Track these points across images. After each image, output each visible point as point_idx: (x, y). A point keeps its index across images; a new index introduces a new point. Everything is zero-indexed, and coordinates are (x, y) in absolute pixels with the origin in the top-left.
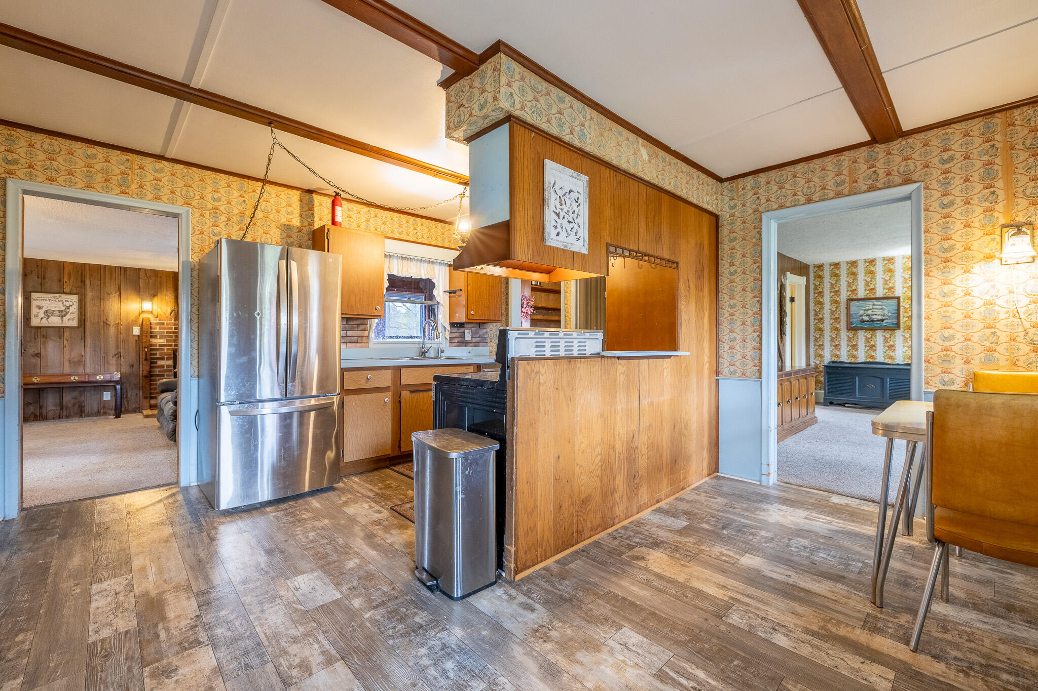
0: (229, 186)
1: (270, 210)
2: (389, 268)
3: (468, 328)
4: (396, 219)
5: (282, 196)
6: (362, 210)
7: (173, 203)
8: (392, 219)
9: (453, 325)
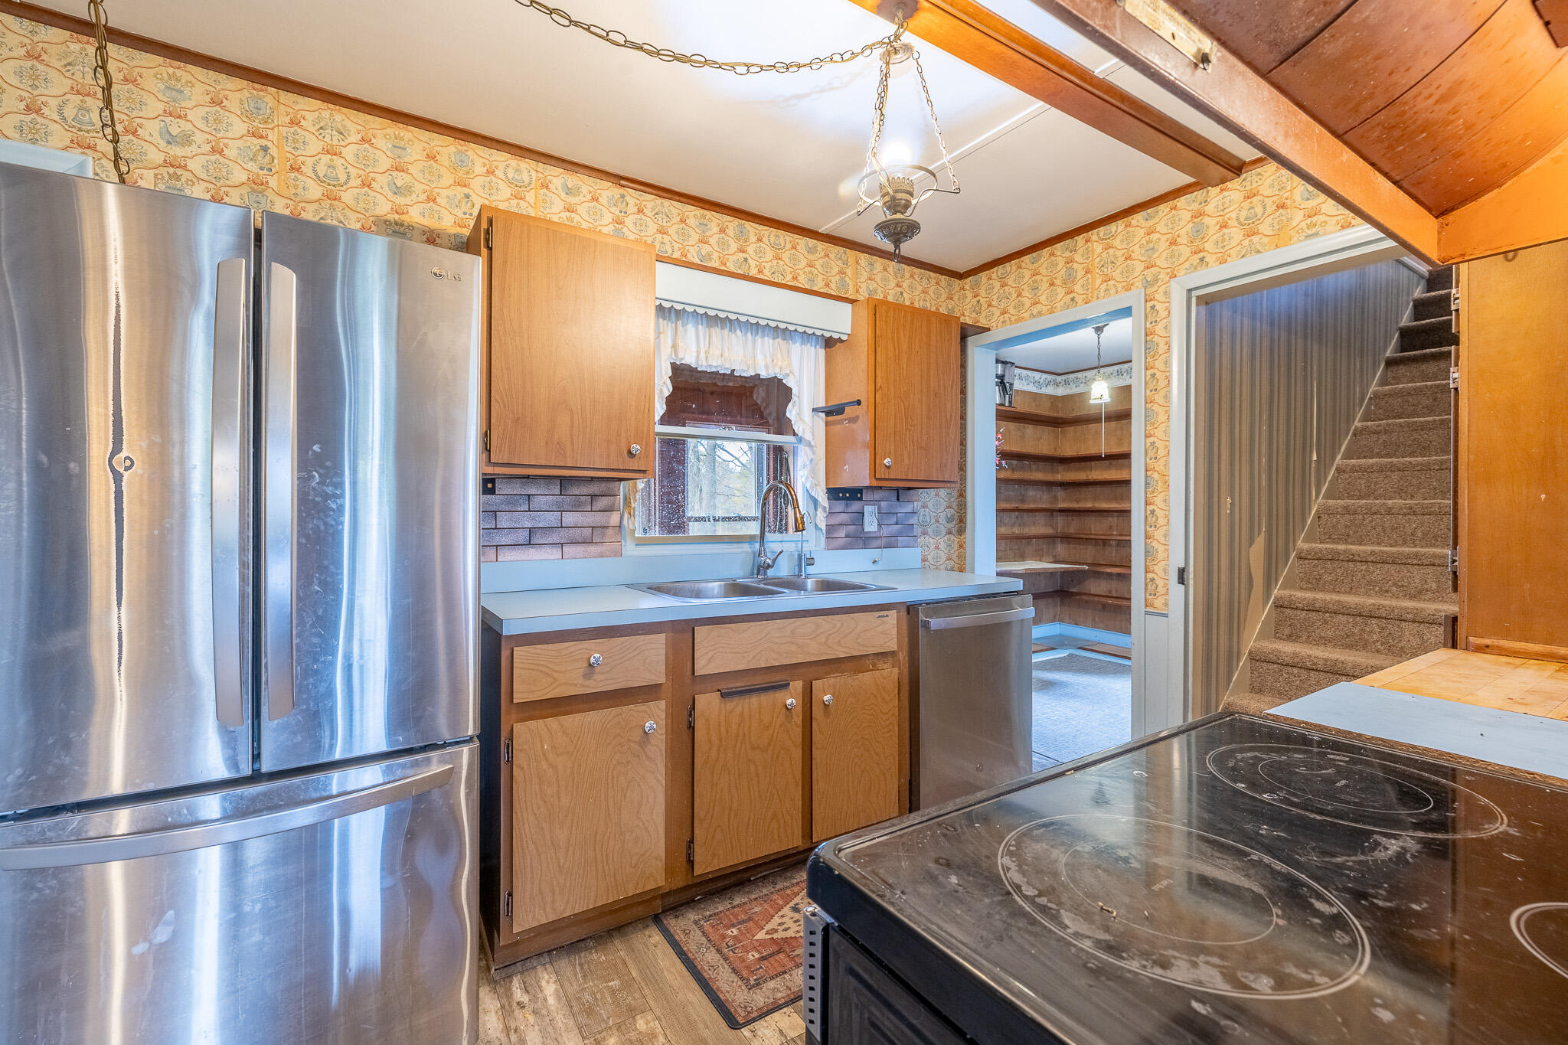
0: (216, 102)
1: (343, 178)
2: (674, 347)
3: (870, 502)
4: (692, 221)
5: (379, 142)
6: (605, 194)
7: (34, 141)
8: (683, 221)
9: (834, 493)
